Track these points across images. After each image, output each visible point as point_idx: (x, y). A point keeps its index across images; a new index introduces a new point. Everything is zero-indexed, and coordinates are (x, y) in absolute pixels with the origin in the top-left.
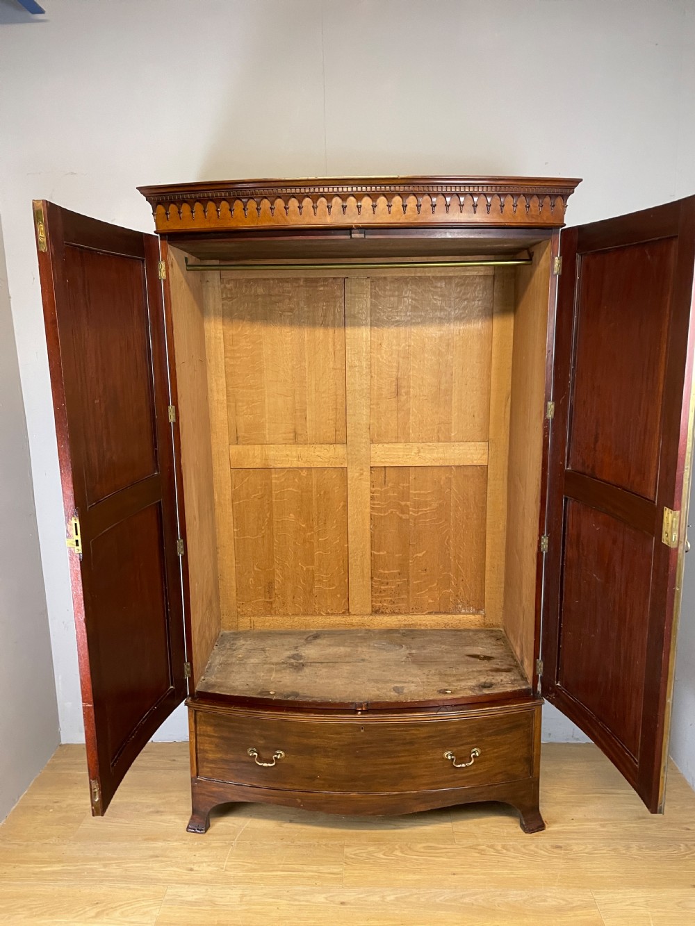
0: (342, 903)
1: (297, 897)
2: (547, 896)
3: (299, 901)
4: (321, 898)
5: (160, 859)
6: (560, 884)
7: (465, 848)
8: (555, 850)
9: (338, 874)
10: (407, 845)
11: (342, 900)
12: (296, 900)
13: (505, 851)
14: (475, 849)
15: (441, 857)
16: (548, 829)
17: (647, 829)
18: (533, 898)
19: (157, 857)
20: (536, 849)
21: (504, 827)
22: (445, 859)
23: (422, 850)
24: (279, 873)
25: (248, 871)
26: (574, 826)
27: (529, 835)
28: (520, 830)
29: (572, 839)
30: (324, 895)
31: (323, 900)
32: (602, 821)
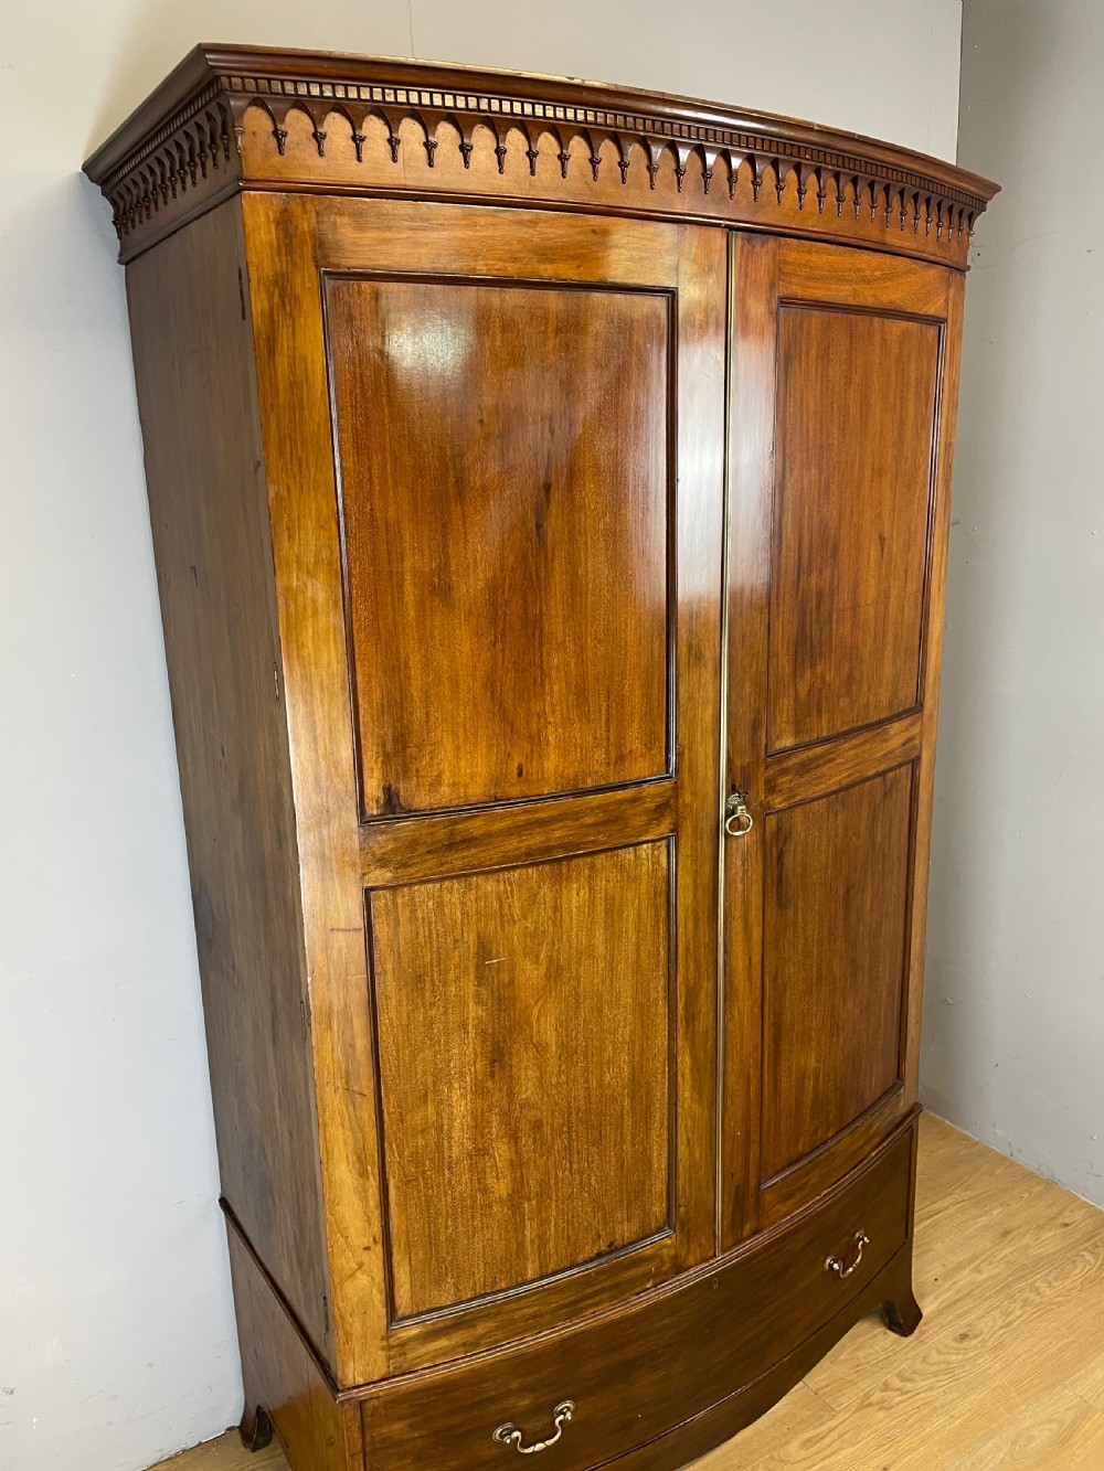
2: (1027, 1428)
7: (855, 1412)
8: (966, 1343)
10: (772, 1458)
13: (909, 1386)
14: (869, 1405)
15: (839, 1449)
16: (924, 1313)
17: (1027, 1247)
18: (1014, 1443)
20: (942, 1357)
21: (868, 1342)
22: (850, 1450)
23: (803, 1454)
26: (948, 1290)
27: (910, 1339)
28: (893, 1336)
29: (966, 1313)
32: (969, 1264)
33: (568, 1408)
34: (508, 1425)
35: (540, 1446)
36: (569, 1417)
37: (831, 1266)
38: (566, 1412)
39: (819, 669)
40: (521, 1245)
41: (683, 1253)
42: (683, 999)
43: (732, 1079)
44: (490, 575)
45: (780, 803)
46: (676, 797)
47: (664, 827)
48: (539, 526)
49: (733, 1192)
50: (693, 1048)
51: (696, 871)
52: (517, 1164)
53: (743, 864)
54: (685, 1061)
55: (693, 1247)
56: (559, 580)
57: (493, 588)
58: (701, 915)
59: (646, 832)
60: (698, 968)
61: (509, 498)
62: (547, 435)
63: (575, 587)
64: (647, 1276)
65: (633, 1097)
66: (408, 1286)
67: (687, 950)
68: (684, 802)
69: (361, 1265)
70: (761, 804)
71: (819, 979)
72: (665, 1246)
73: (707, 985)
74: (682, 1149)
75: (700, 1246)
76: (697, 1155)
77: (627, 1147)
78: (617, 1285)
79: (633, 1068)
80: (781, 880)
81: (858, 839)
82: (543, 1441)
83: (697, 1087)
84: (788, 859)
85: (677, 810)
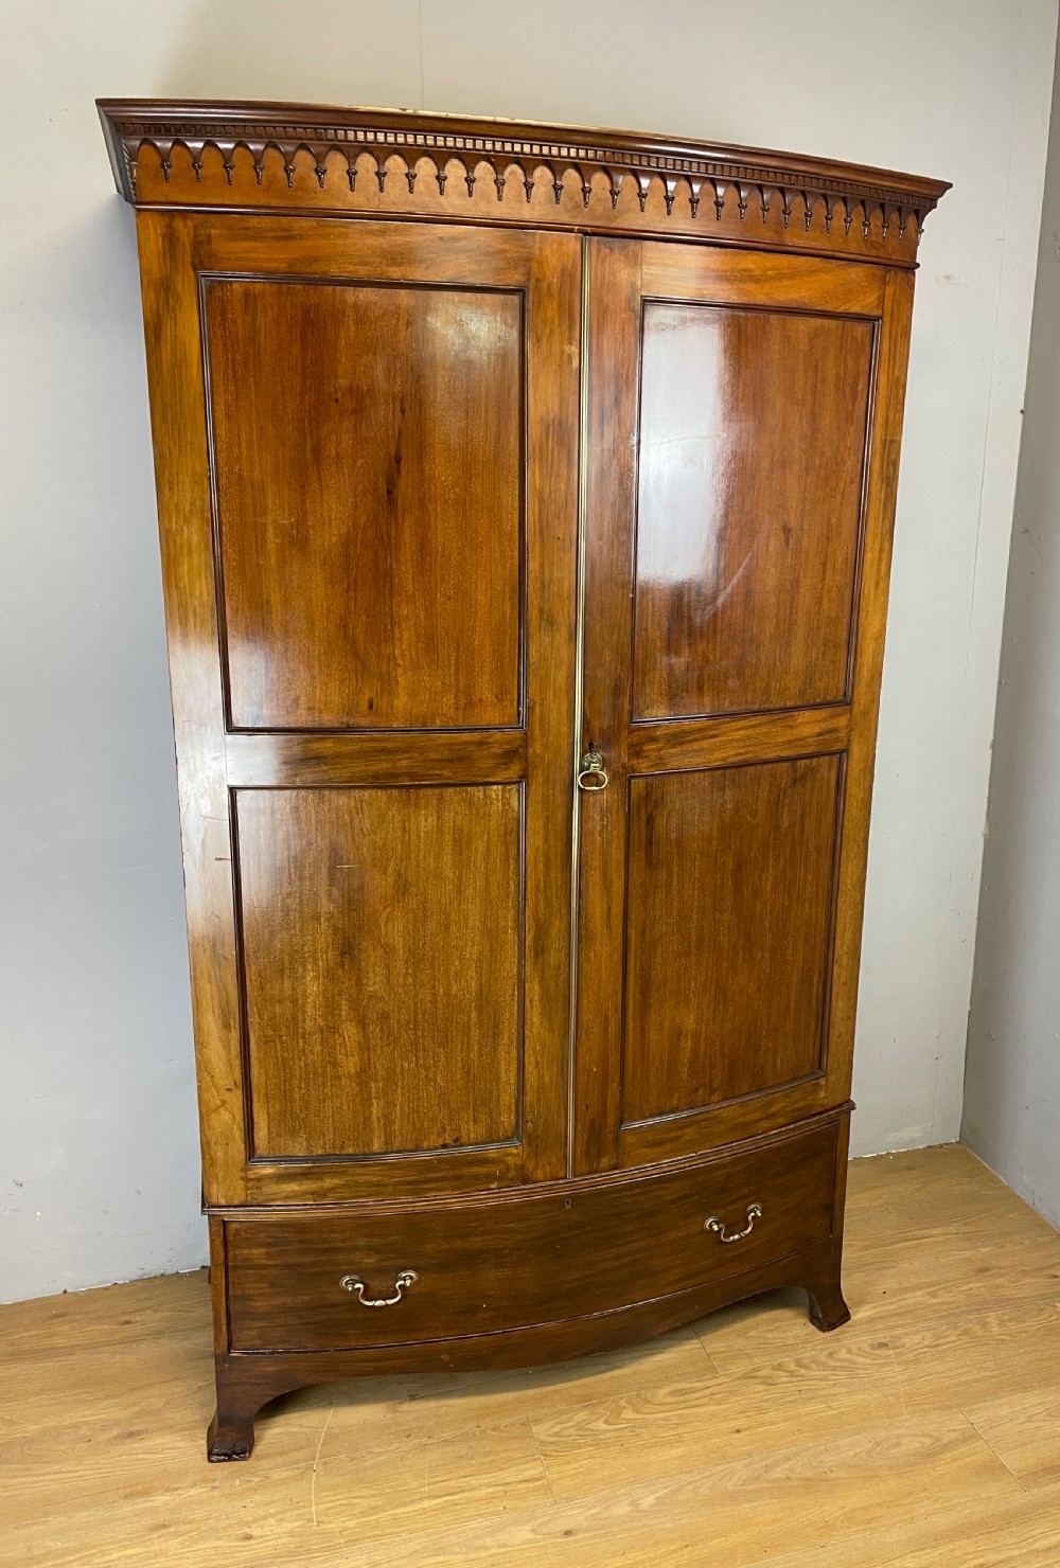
0: (567, 1533)
1: (479, 1543)
2: (899, 1436)
3: (486, 1548)
4: (523, 1533)
5: (172, 1529)
6: (910, 1409)
7: (738, 1379)
8: (881, 1352)
9: (538, 1480)
10: (638, 1396)
11: (566, 1528)
12: (477, 1549)
13: (803, 1371)
14: (757, 1377)
15: (704, 1405)
16: (854, 1317)
17: (997, 1287)
18: (878, 1444)
19: (165, 1526)
20: (849, 1357)
22: (713, 1408)
23: (668, 1399)
24: (427, 1504)
25: (363, 1514)
26: (891, 1304)
27: (827, 1334)
28: (812, 1328)
29: (897, 1326)
30: (529, 1526)
31: (530, 1536)
32: (928, 1287)
33: (411, 1278)
34: (355, 1277)
35: (379, 1303)
36: (408, 1283)
37: (711, 1226)
38: (408, 1278)
39: (700, 648)
40: (367, 1120)
41: (530, 1166)
42: (532, 931)
43: (586, 1018)
44: (344, 530)
45: (647, 768)
46: (526, 747)
47: (513, 771)
48: (389, 492)
49: (588, 1124)
50: (542, 979)
51: (548, 817)
52: (365, 1047)
53: (602, 819)
54: (534, 989)
55: (541, 1163)
56: (408, 539)
57: (347, 543)
58: (552, 857)
59: (494, 774)
60: (549, 904)
61: (362, 466)
62: (399, 414)
63: (424, 546)
64: (490, 1178)
65: (480, 1011)
66: (265, 1131)
67: (537, 888)
68: (534, 752)
69: (224, 1103)
70: (623, 766)
71: (699, 946)
72: (510, 1154)
73: (557, 924)
74: (530, 1068)
75: (550, 1164)
76: (547, 1079)
77: (474, 1055)
78: (459, 1178)
79: (481, 985)
80: (651, 842)
81: (754, 818)
82: (384, 1299)
83: (547, 1014)
84: (661, 822)
85: (526, 759)
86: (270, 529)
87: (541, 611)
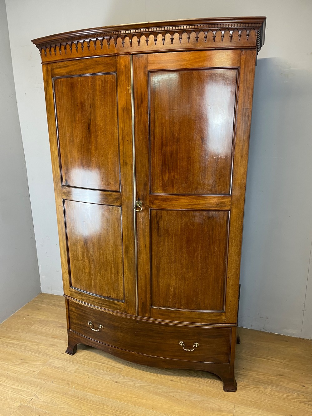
0: (116, 382)
1: (98, 375)
4: (108, 377)
30: (110, 377)
31: (109, 379)
36: (100, 328)
37: (180, 344)
38: (101, 326)
40: (91, 285)
41: (127, 309)
42: (125, 247)
43: (140, 274)
44: (81, 138)
45: (155, 207)
46: (121, 197)
47: (118, 204)
48: (89, 128)
49: (142, 303)
50: (128, 260)
51: (127, 217)
52: (90, 267)
53: (143, 220)
54: (126, 262)
55: (129, 309)
56: (93, 141)
57: (81, 141)
58: (129, 228)
59: (114, 203)
60: (129, 241)
61: (83, 122)
62: (90, 108)
64: (117, 309)
65: (114, 265)
67: (126, 236)
68: (123, 199)
69: (66, 272)
70: (148, 206)
71: (175, 261)
72: (122, 304)
73: (131, 246)
74: (125, 283)
75: (132, 310)
76: (130, 287)
77: (113, 276)
78: (110, 306)
79: (114, 258)
80: (158, 229)
83: (129, 270)
84: (161, 224)
85: (121, 200)
86: (67, 138)
87: (124, 161)
